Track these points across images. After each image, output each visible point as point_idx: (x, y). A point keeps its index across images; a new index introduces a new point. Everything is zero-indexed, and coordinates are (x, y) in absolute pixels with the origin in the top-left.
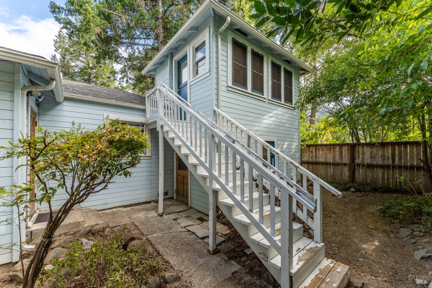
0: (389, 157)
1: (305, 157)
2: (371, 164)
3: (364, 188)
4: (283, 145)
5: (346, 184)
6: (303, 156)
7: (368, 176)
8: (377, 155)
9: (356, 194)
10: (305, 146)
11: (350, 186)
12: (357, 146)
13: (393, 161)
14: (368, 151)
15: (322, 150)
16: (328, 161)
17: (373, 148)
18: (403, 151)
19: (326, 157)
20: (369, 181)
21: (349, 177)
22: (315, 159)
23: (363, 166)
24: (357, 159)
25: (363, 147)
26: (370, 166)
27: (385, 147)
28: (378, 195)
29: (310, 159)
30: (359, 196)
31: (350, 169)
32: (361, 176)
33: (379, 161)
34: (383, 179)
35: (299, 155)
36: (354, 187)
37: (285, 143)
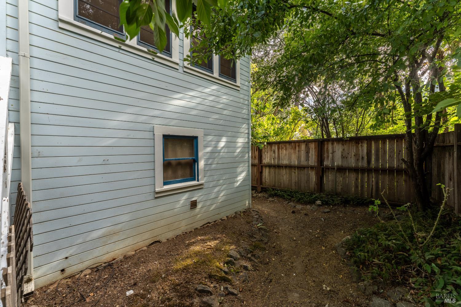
0: (364, 156)
1: (267, 158)
2: (342, 166)
3: (333, 200)
4: (218, 141)
5: (312, 194)
6: (265, 157)
7: (339, 183)
8: (350, 154)
9: (323, 209)
10: (265, 144)
11: (316, 197)
12: (326, 143)
13: (369, 162)
14: (338, 149)
15: (286, 149)
16: (292, 163)
17: (344, 145)
18: (381, 148)
19: (290, 158)
20: (339, 188)
21: (316, 185)
22: (277, 162)
23: (332, 170)
24: (325, 159)
25: (333, 144)
26: (341, 170)
27: (359, 144)
28: (349, 209)
29: (271, 161)
30: (325, 213)
31: (317, 174)
32: (330, 183)
33: (352, 162)
34: (357, 187)
35: (249, 157)
36: (320, 199)
37: (221, 139)
